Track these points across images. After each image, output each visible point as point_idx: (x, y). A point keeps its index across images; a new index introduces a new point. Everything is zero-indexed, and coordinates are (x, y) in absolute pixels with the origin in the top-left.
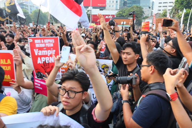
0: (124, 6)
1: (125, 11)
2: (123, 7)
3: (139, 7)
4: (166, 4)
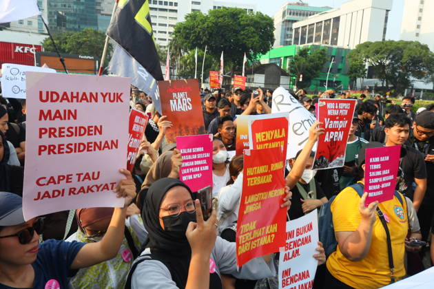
0: (58, 25)
1: (66, 38)
2: (56, 28)
3: (100, 34)
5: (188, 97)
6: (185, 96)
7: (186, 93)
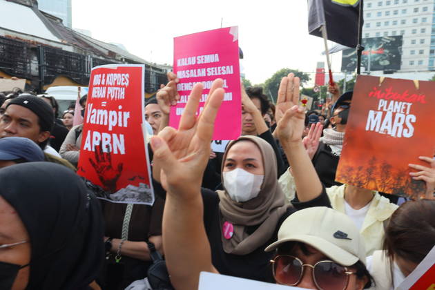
5: (410, 113)
6: (405, 110)
7: (409, 105)
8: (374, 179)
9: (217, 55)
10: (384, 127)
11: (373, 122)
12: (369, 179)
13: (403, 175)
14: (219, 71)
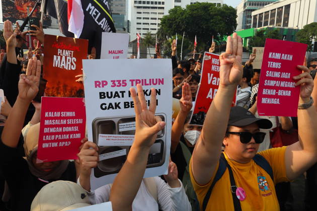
4: (147, 25)
5: (73, 57)
6: (71, 55)
7: (72, 52)
8: (60, 93)
9: (74, 113)
10: (62, 65)
11: (57, 62)
12: (58, 93)
13: (73, 90)
14: (75, 121)
